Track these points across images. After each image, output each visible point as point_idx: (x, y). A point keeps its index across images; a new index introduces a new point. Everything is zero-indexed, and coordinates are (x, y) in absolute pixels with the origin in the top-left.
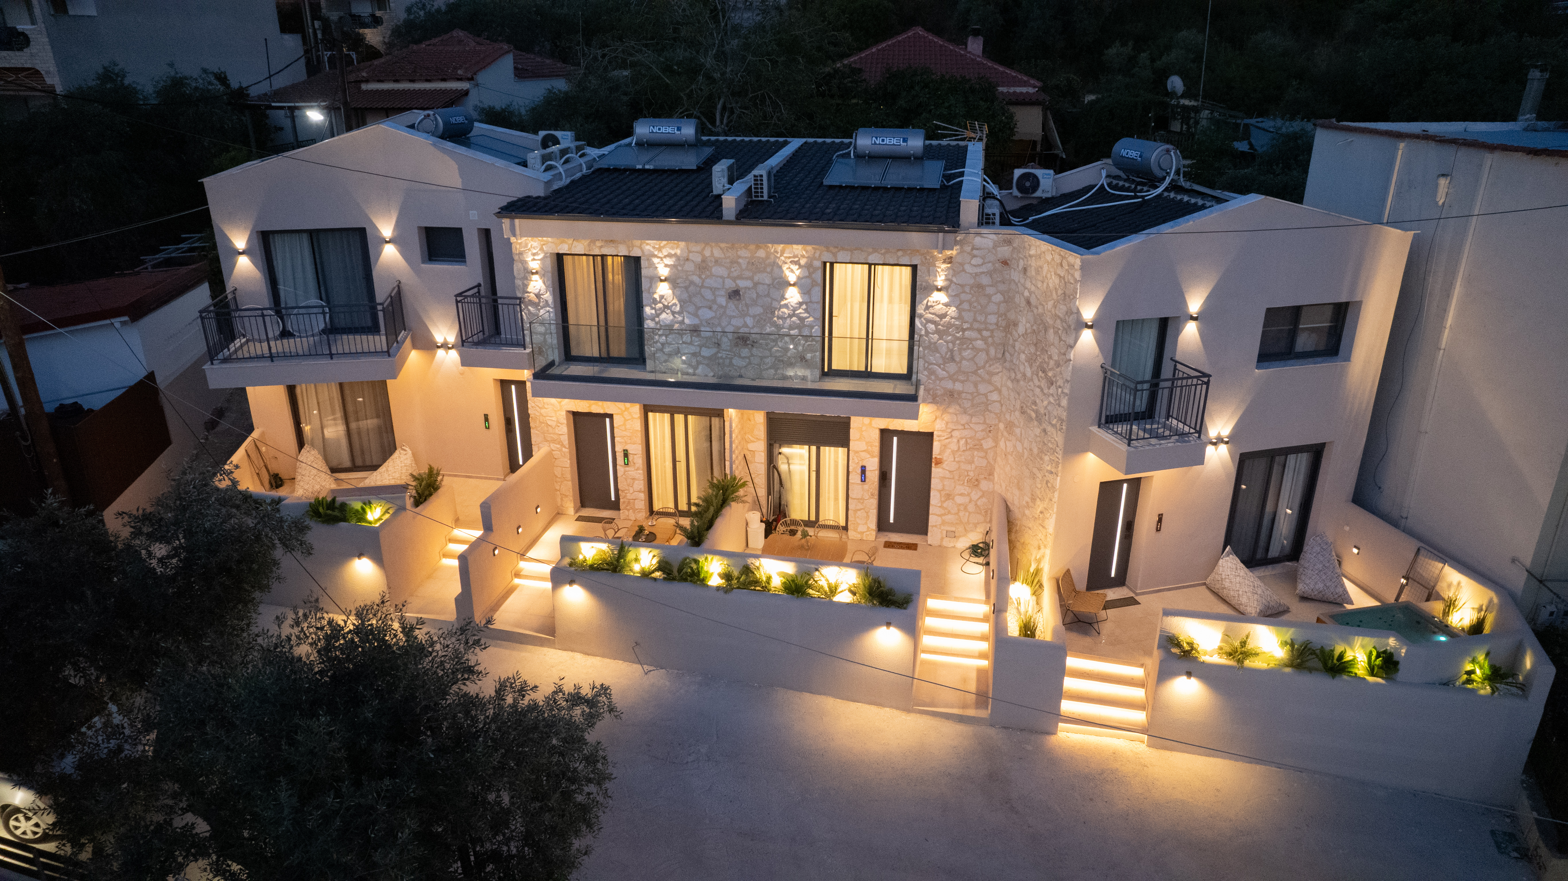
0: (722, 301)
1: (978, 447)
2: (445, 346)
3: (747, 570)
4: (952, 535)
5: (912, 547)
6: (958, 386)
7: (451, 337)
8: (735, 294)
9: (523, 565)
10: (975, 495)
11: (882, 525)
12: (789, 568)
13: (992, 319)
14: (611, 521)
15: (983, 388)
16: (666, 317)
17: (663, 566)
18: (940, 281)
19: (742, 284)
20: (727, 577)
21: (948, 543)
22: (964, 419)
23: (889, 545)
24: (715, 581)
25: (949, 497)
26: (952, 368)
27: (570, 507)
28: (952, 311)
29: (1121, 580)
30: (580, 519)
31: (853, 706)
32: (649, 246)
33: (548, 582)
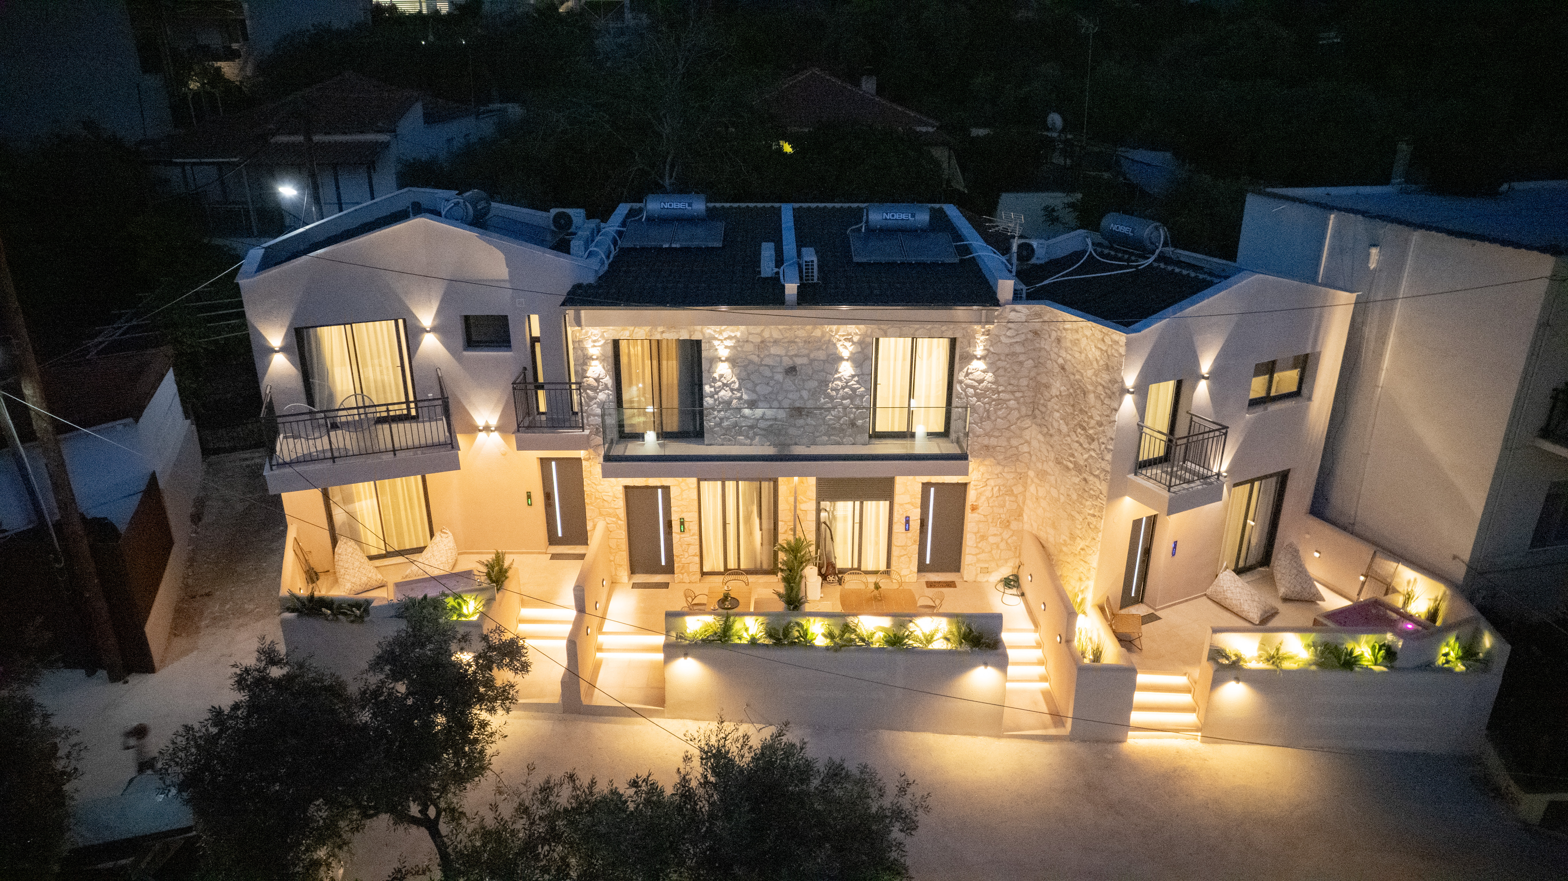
0: (779, 377)
1: (1010, 492)
2: (487, 429)
4: (986, 571)
5: (951, 584)
6: (993, 441)
7: (493, 420)
8: (792, 370)
10: (1006, 535)
11: (922, 568)
13: (1024, 382)
14: (666, 585)
15: (1014, 442)
16: (725, 394)
18: (979, 351)
19: (799, 361)
21: (982, 578)
22: (999, 469)
23: (930, 585)
24: (821, 641)
25: (983, 538)
26: (988, 425)
27: (624, 574)
28: (989, 376)
29: (1139, 599)
30: (635, 586)
32: (709, 330)
33: (660, 656)
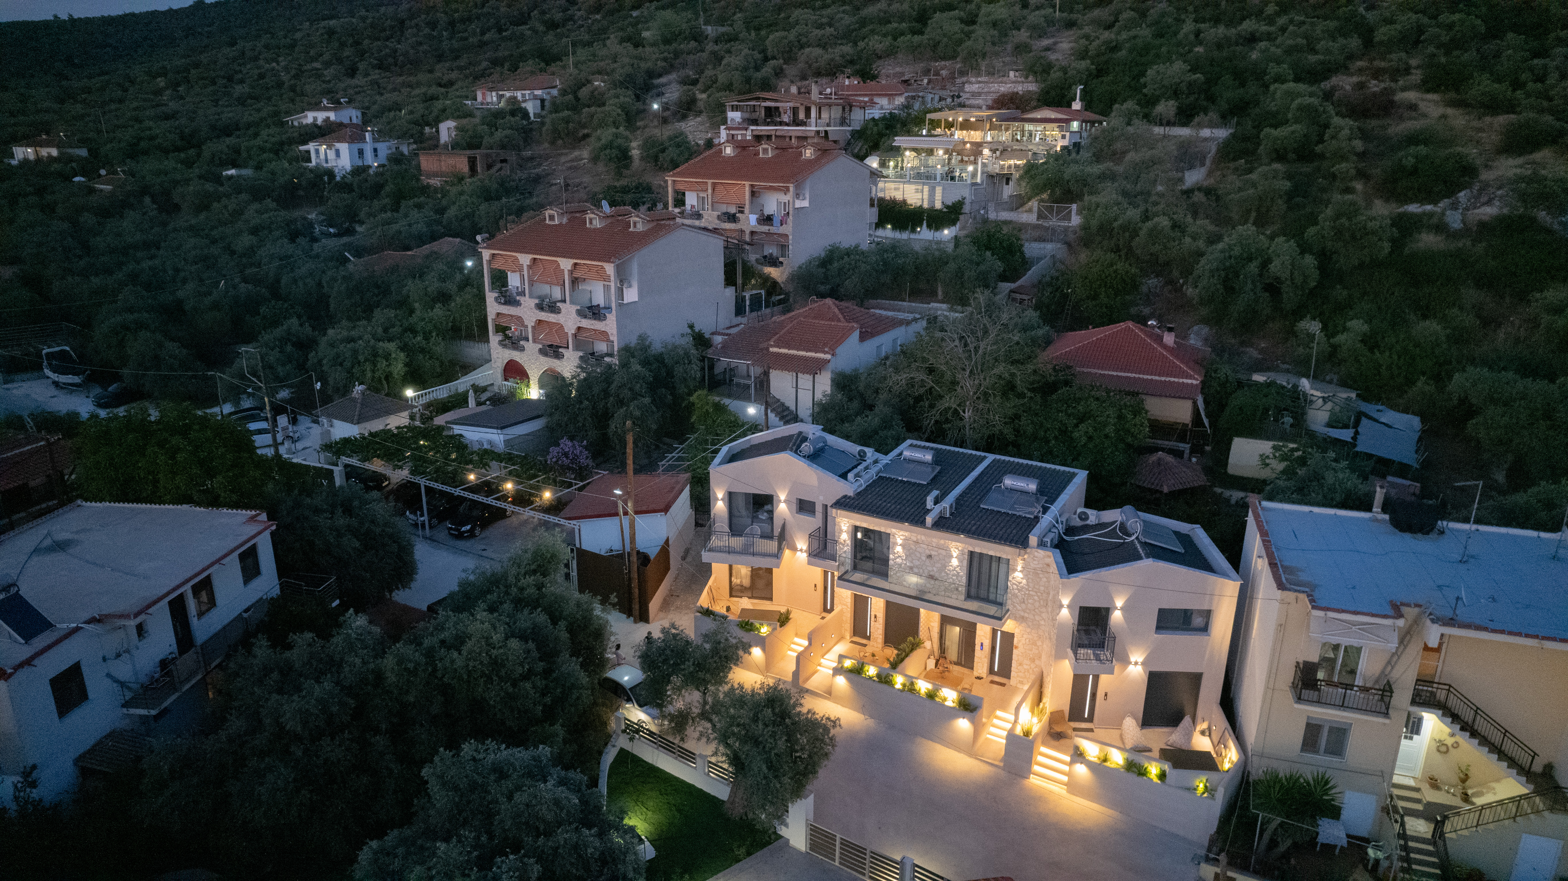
0: (924, 558)
1: (1034, 644)
2: (801, 550)
3: (912, 684)
4: (1022, 683)
5: (1003, 685)
6: (1026, 615)
7: (805, 547)
8: (930, 556)
9: (822, 661)
10: (1033, 666)
11: (991, 671)
12: (929, 686)
13: (1042, 588)
14: (865, 645)
15: (1037, 618)
16: (899, 560)
17: (879, 675)
18: (1019, 568)
19: (933, 553)
20: (904, 685)
21: (1019, 686)
22: (1029, 630)
23: (992, 682)
24: (898, 686)
25: (1021, 664)
26: (1023, 606)
27: (848, 636)
28: (1024, 581)
29: (1091, 719)
30: (852, 642)
31: (948, 750)
32: (894, 530)
33: (831, 672)
